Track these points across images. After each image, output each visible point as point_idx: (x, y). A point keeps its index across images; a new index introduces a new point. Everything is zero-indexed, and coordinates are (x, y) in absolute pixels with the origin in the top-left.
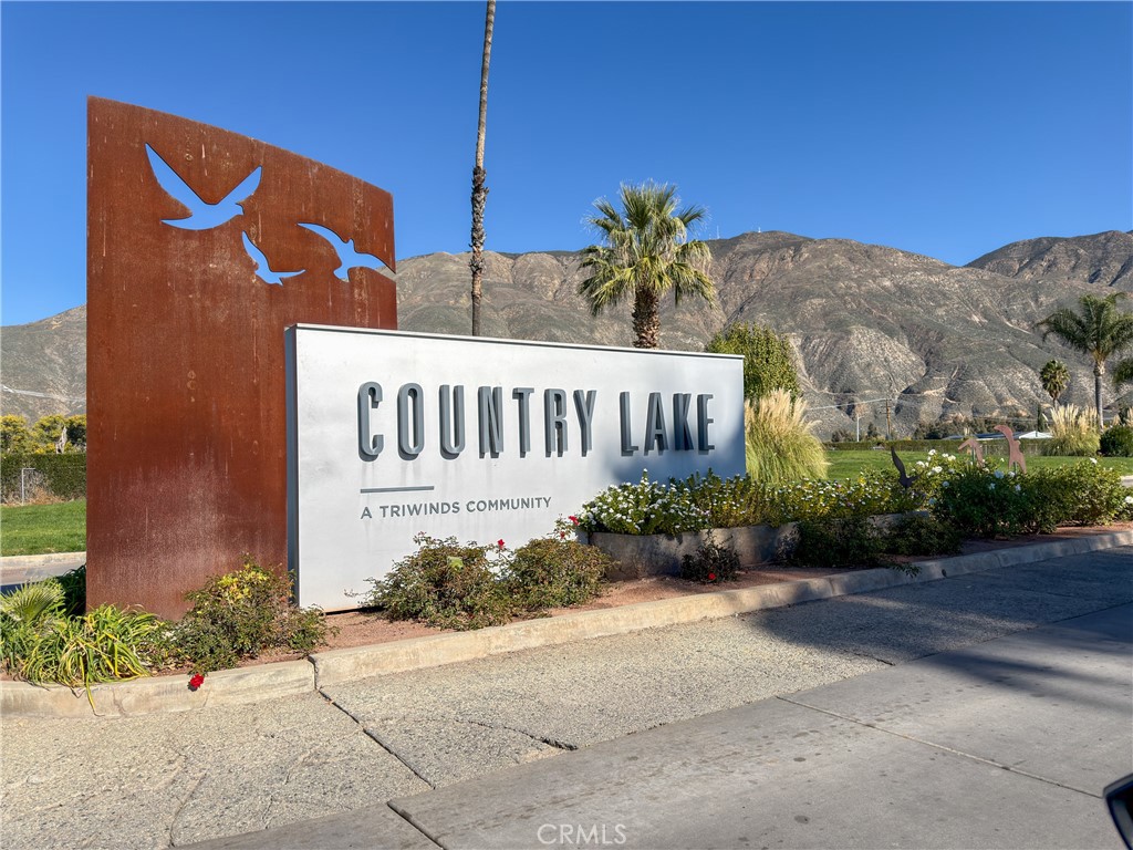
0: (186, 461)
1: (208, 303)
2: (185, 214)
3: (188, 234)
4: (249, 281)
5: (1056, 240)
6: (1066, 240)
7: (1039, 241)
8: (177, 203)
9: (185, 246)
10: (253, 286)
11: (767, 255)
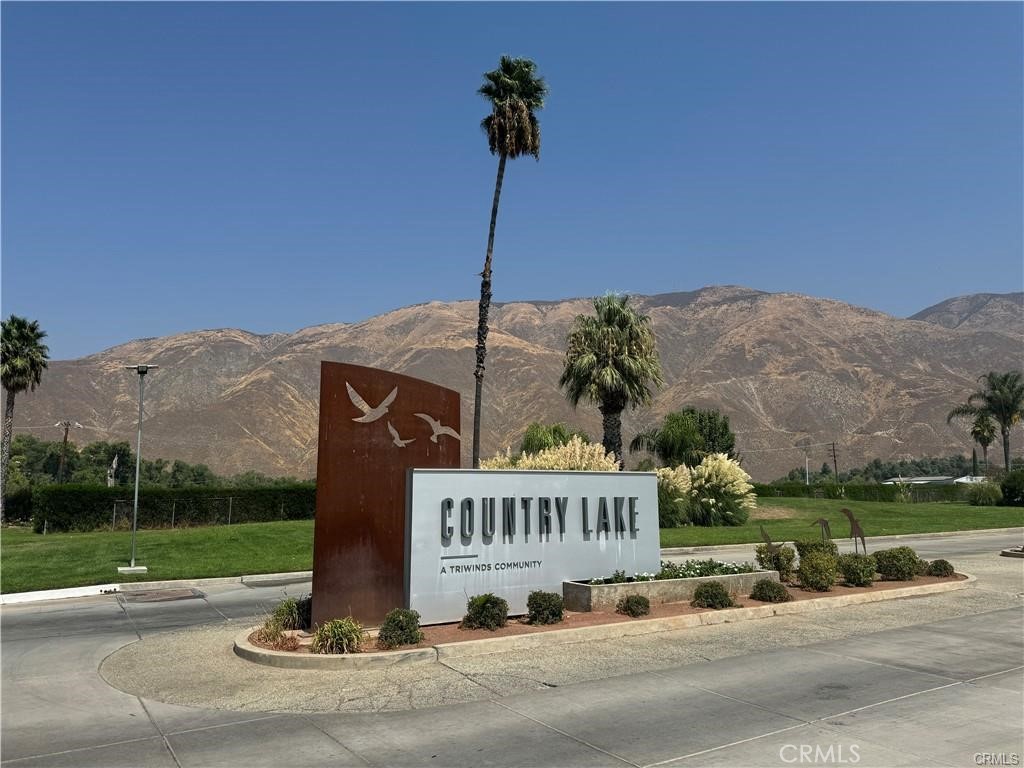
0: (358, 542)
1: (371, 460)
4: (390, 446)
9: (362, 431)
10: (392, 449)
11: (725, 307)
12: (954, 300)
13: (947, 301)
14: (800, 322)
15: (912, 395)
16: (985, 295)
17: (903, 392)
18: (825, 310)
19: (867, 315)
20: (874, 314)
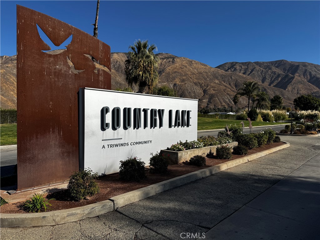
0: (49, 132)
1: (56, 79)
2: (49, 49)
3: (50, 56)
4: (69, 72)
5: (237, 63)
6: (239, 63)
7: (233, 63)
8: (46, 45)
9: (49, 60)
10: (70, 74)
11: (165, 60)
12: (227, 63)
13: (225, 63)
14: (186, 67)
15: (214, 90)
16: (235, 62)
17: (211, 89)
18: (193, 63)
19: (204, 66)
20: (206, 66)
